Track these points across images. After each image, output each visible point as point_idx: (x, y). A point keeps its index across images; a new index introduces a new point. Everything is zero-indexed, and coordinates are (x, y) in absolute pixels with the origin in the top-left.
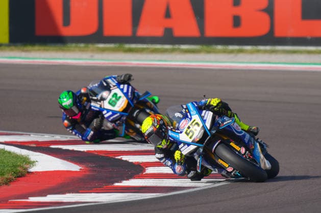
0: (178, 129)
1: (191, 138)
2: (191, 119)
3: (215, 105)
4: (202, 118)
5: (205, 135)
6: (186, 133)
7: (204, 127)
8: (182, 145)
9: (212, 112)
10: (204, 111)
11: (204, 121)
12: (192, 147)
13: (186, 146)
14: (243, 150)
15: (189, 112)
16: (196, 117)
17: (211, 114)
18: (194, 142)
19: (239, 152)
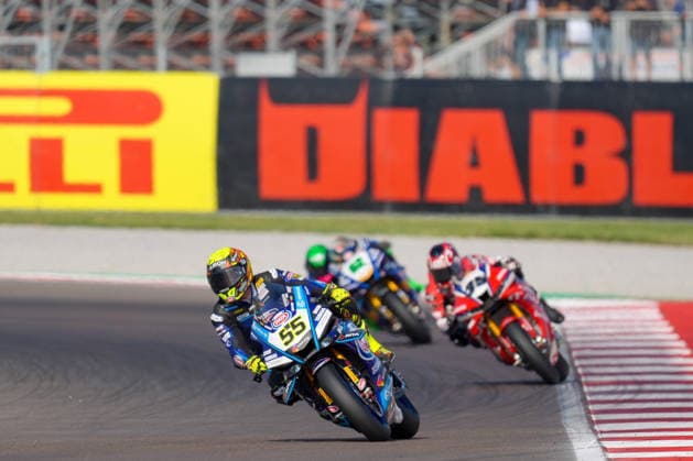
0: (269, 324)
1: (286, 344)
2: (294, 313)
3: (339, 300)
4: (313, 317)
5: (311, 345)
6: (281, 334)
7: (312, 332)
8: (269, 351)
9: (332, 310)
10: (319, 307)
11: (315, 324)
12: (285, 360)
13: (275, 355)
14: (362, 384)
15: (294, 301)
16: (303, 314)
17: (328, 314)
18: (289, 353)
19: (355, 386)
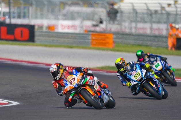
0: (131, 74)
1: (136, 79)
2: (137, 71)
3: (147, 67)
4: (142, 72)
5: (142, 79)
6: (134, 76)
7: (142, 75)
8: (132, 81)
9: (146, 70)
10: (143, 69)
12: (136, 83)
13: (134, 82)
14: (154, 86)
15: (136, 68)
16: (139, 71)
17: (145, 71)
18: (137, 81)
19: (153, 87)
